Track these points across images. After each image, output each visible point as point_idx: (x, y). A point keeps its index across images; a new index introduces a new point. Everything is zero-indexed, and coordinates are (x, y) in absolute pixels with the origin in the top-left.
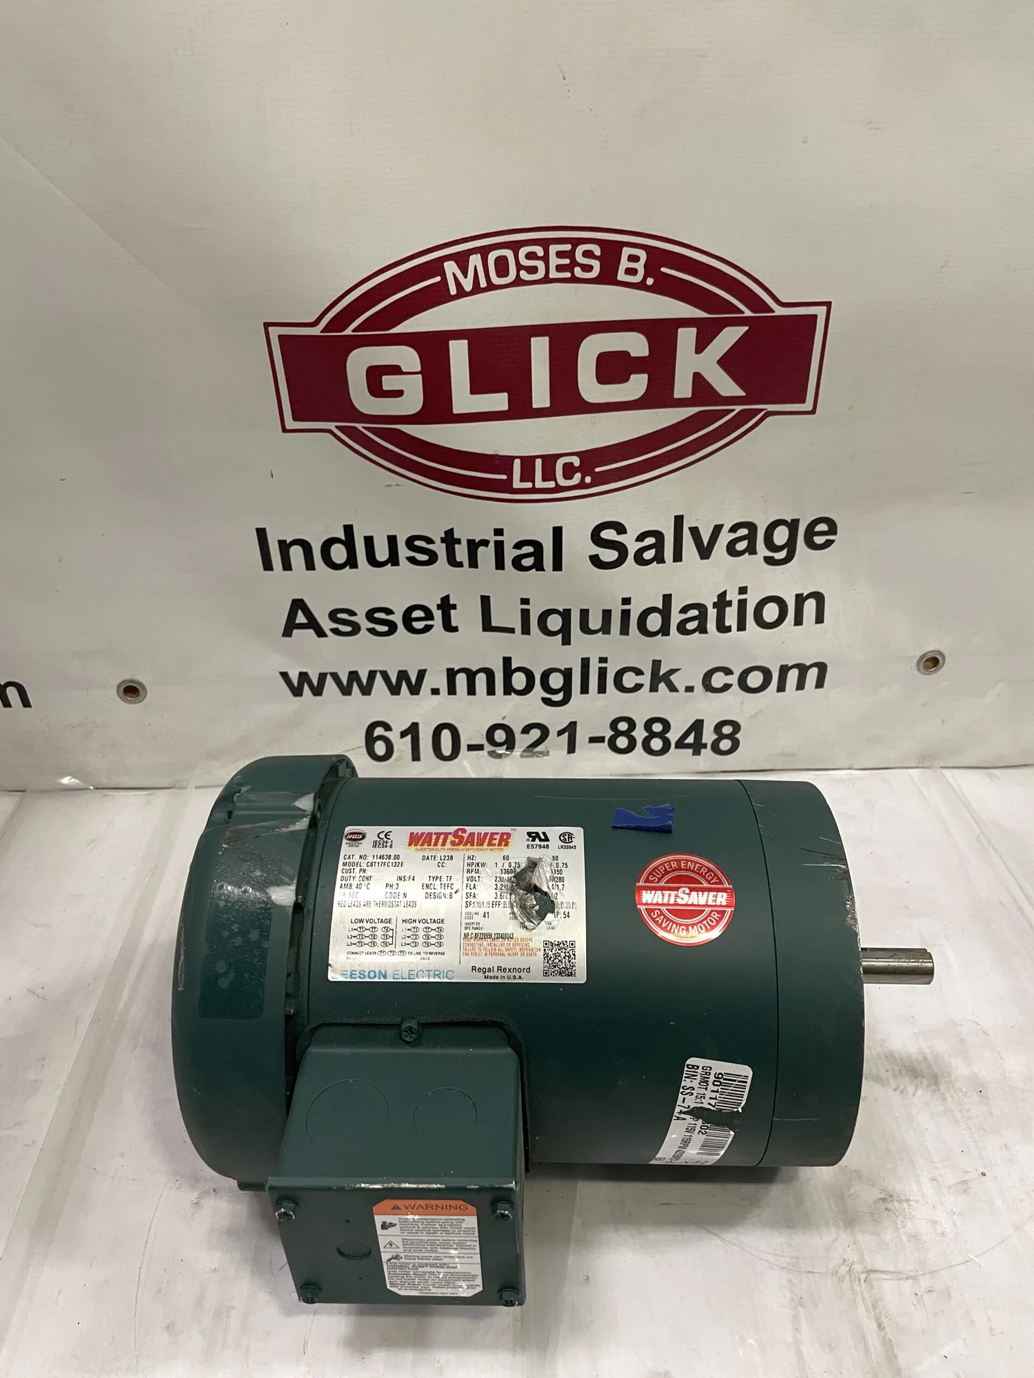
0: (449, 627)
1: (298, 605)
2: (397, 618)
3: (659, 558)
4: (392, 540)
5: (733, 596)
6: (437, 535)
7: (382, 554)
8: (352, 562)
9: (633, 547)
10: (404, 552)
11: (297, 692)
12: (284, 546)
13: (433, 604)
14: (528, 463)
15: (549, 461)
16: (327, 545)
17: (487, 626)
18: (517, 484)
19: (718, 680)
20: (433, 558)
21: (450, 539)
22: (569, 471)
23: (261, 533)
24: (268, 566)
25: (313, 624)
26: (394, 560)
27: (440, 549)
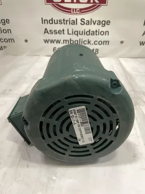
0: (64, 34)
1: (46, 29)
2: (57, 32)
3: (89, 24)
4: (57, 20)
5: (98, 31)
6: (62, 20)
7: (56, 22)
8: (52, 23)
9: (86, 22)
10: (58, 22)
11: (45, 42)
12: (45, 20)
13: (62, 30)
14: (73, 9)
15: (76, 9)
16: (50, 20)
17: (68, 34)
18: (72, 12)
19: (96, 43)
20: (62, 23)
21: (64, 20)
22: (78, 11)
23: (42, 18)
24: (43, 23)
25: (47, 32)
26: (57, 23)
27: (63, 22)
